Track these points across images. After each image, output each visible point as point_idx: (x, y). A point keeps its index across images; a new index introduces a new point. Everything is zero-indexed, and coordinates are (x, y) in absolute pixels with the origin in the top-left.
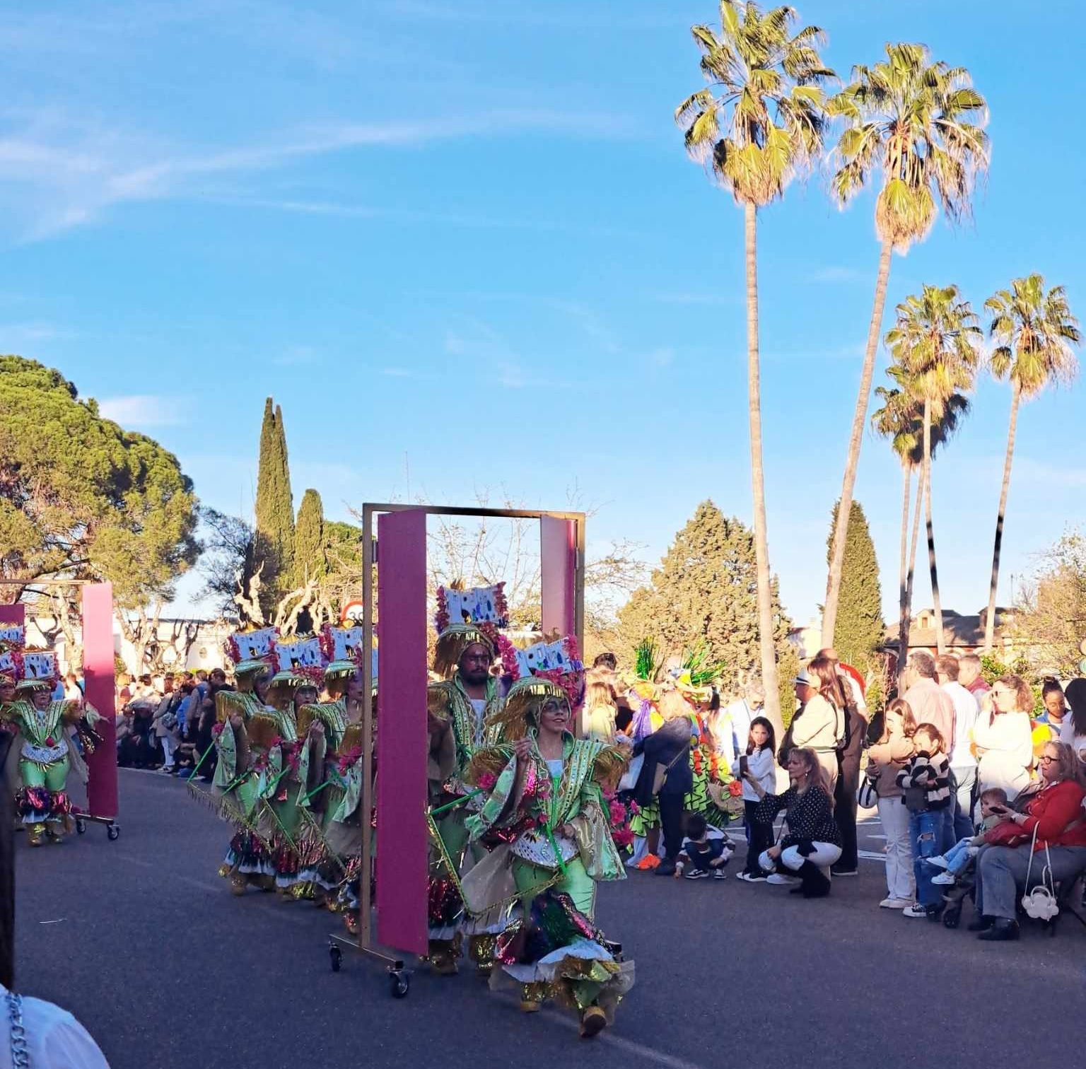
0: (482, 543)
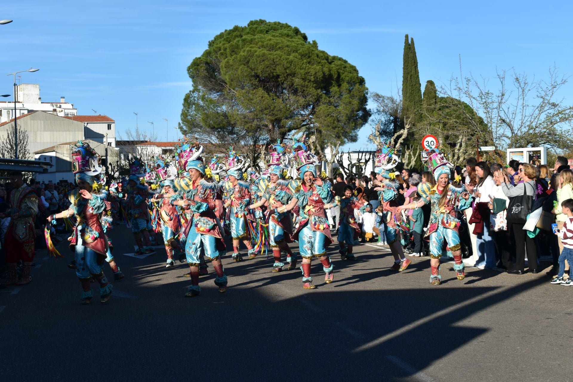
0: (503, 101)
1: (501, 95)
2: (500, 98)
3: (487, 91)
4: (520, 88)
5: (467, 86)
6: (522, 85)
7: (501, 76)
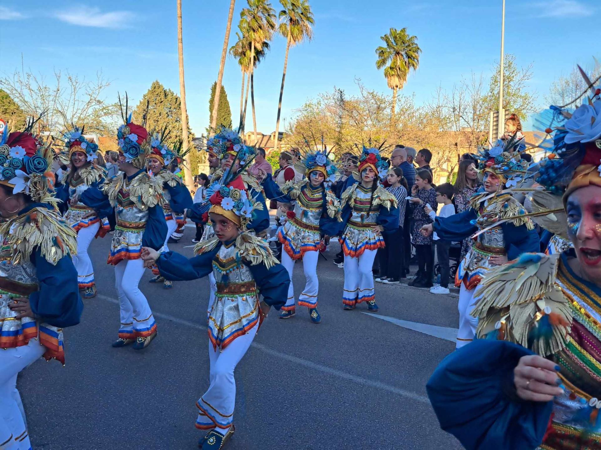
0: (58, 95)
1: (56, 90)
2: (55, 93)
3: (45, 86)
4: (73, 86)
5: (28, 80)
6: (74, 84)
7: (58, 75)
